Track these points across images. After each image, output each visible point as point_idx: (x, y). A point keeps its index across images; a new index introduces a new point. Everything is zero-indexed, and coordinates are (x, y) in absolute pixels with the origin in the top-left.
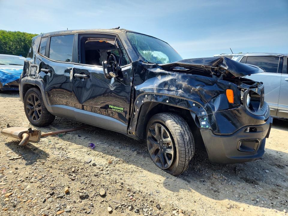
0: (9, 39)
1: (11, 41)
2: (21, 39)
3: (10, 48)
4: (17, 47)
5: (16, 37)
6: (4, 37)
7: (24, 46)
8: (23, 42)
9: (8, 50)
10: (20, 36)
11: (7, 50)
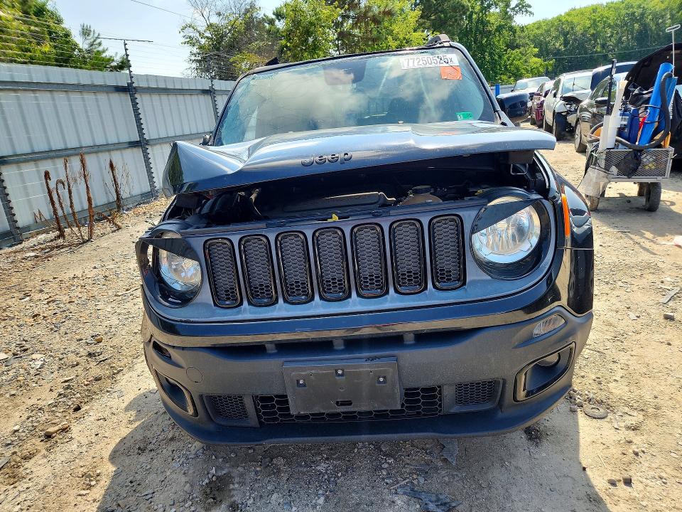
0: (605, 22)
1: (610, 26)
2: (634, 16)
3: (603, 46)
4: (620, 38)
5: (624, 12)
6: (595, 20)
7: (640, 32)
8: (637, 21)
9: (600, 52)
10: (632, 7)
11: (596, 52)
